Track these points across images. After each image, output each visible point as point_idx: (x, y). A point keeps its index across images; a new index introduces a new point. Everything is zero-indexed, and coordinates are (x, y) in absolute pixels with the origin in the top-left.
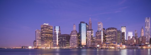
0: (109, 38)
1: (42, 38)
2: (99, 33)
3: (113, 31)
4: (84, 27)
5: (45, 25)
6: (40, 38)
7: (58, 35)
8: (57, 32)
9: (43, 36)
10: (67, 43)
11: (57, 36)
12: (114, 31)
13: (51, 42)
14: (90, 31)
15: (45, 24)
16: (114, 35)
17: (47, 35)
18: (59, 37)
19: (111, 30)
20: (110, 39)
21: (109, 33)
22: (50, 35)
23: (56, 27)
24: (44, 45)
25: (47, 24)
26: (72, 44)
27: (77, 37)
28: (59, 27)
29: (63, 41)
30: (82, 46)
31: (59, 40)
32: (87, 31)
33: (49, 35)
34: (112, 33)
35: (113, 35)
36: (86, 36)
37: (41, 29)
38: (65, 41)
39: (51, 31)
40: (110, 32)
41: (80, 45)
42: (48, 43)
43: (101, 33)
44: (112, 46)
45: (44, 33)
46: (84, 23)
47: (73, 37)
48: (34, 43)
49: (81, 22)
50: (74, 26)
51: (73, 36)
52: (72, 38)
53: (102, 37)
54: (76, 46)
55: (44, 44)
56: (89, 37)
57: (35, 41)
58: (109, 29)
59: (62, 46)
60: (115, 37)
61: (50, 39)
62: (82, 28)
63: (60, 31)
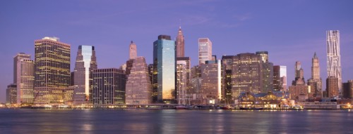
0: (239, 80)
1: (37, 77)
2: (211, 68)
3: (250, 62)
4: (168, 49)
5: (49, 42)
6: (32, 78)
7: (90, 69)
8: (87, 62)
9: (40, 71)
10: (116, 94)
11: (87, 73)
12: (253, 64)
13: (63, 91)
14: (184, 62)
15: (48, 38)
16: (255, 74)
17: (53, 68)
18: (91, 76)
19: (245, 59)
20: (244, 84)
21: (241, 68)
22: (63, 70)
23: (84, 48)
24: (45, 96)
25: (54, 40)
26: (134, 96)
27: (149, 78)
28: (93, 48)
29: (105, 89)
30: (162, 101)
31: (91, 83)
32: (179, 62)
33: (58, 69)
34: (250, 67)
35: (251, 73)
36: (176, 73)
37: (36, 52)
38: (111, 88)
39: (66, 57)
40: (244, 64)
41: (156, 99)
42: (57, 92)
43: (217, 68)
44: (272, 102)
45: (44, 64)
46: (168, 38)
47: (136, 76)
48: (8, 91)
49: (160, 37)
50: (132, 46)
51: (136, 73)
52: (133, 80)
53: (220, 78)
54: (145, 102)
55: (45, 94)
56: (181, 77)
57: (14, 86)
58: (239, 56)
59: (101, 102)
60: (259, 78)
61: (60, 82)
62: (164, 52)
63: (94, 58)
